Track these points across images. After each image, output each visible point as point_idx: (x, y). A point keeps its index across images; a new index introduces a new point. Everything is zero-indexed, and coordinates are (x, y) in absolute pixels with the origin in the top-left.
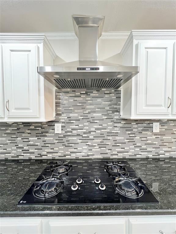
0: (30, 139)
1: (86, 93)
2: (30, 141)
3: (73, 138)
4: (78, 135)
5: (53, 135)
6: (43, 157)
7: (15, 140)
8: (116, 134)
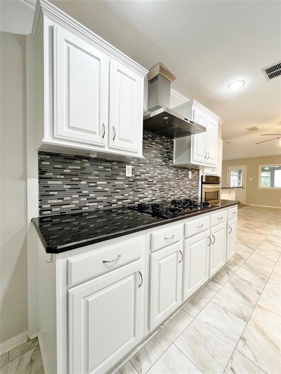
0: (98, 183)
1: (152, 138)
2: (98, 186)
3: (141, 183)
4: (146, 180)
5: (124, 178)
6: (113, 205)
7: (78, 185)
8: (169, 180)
